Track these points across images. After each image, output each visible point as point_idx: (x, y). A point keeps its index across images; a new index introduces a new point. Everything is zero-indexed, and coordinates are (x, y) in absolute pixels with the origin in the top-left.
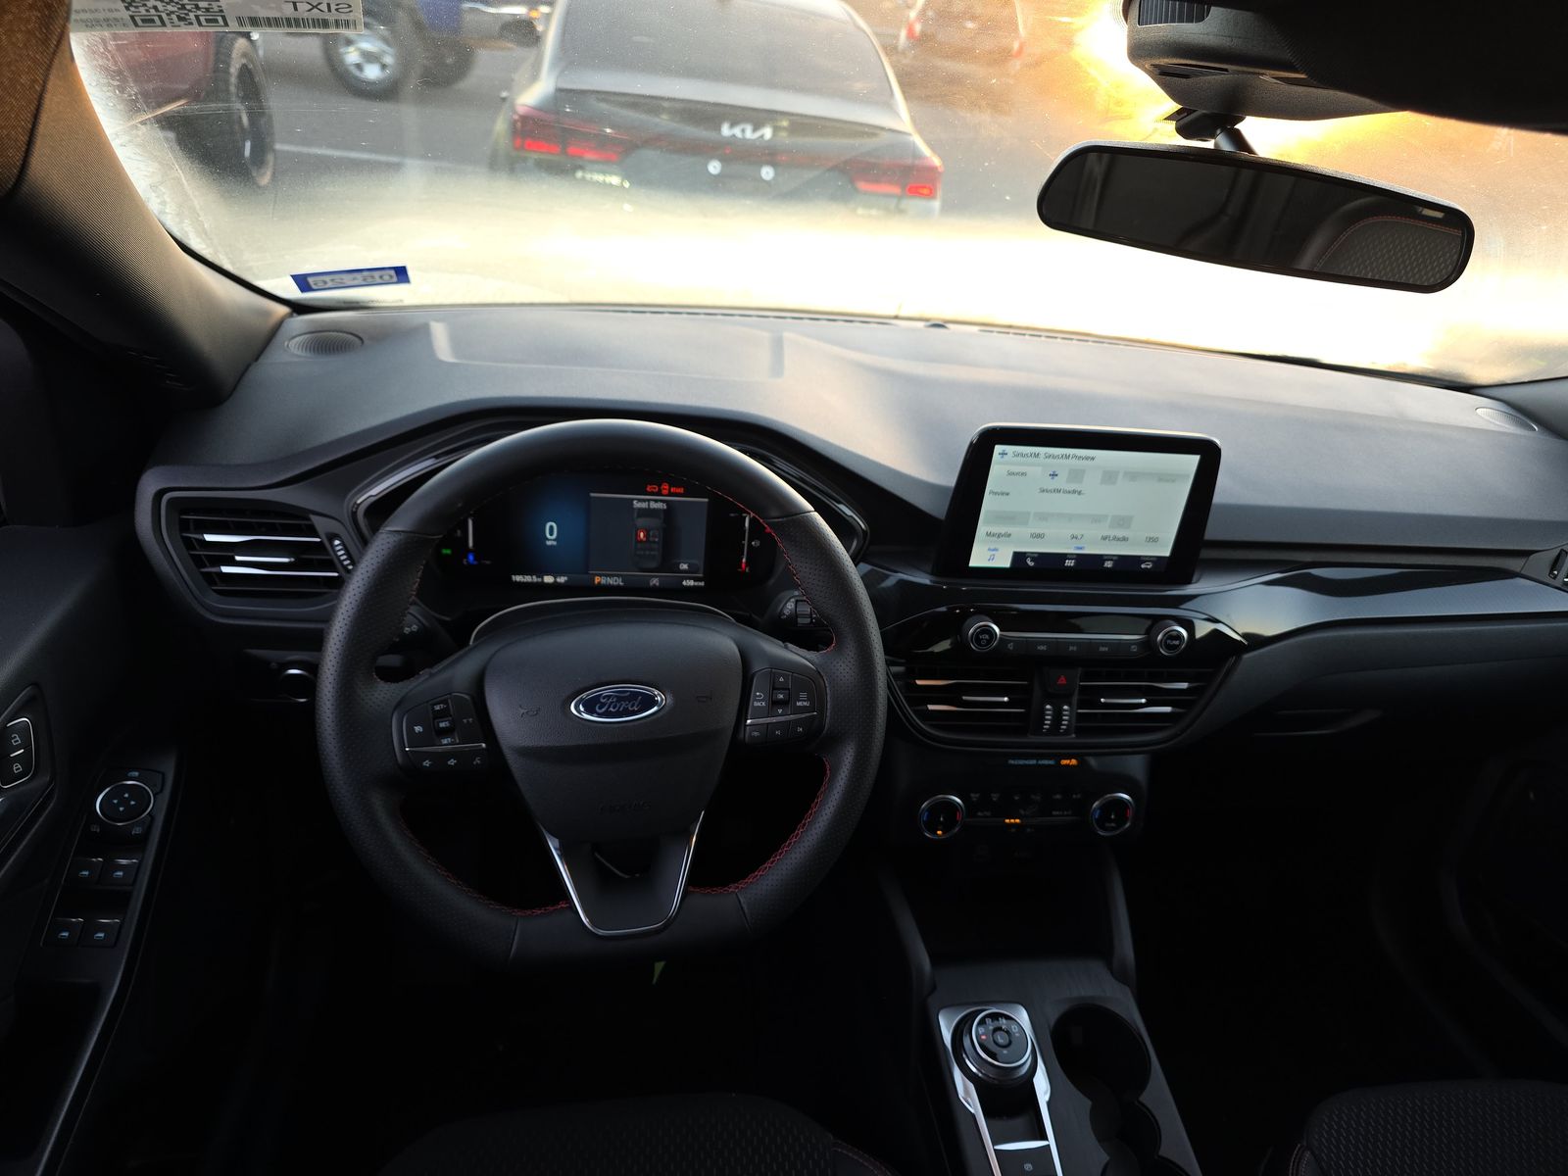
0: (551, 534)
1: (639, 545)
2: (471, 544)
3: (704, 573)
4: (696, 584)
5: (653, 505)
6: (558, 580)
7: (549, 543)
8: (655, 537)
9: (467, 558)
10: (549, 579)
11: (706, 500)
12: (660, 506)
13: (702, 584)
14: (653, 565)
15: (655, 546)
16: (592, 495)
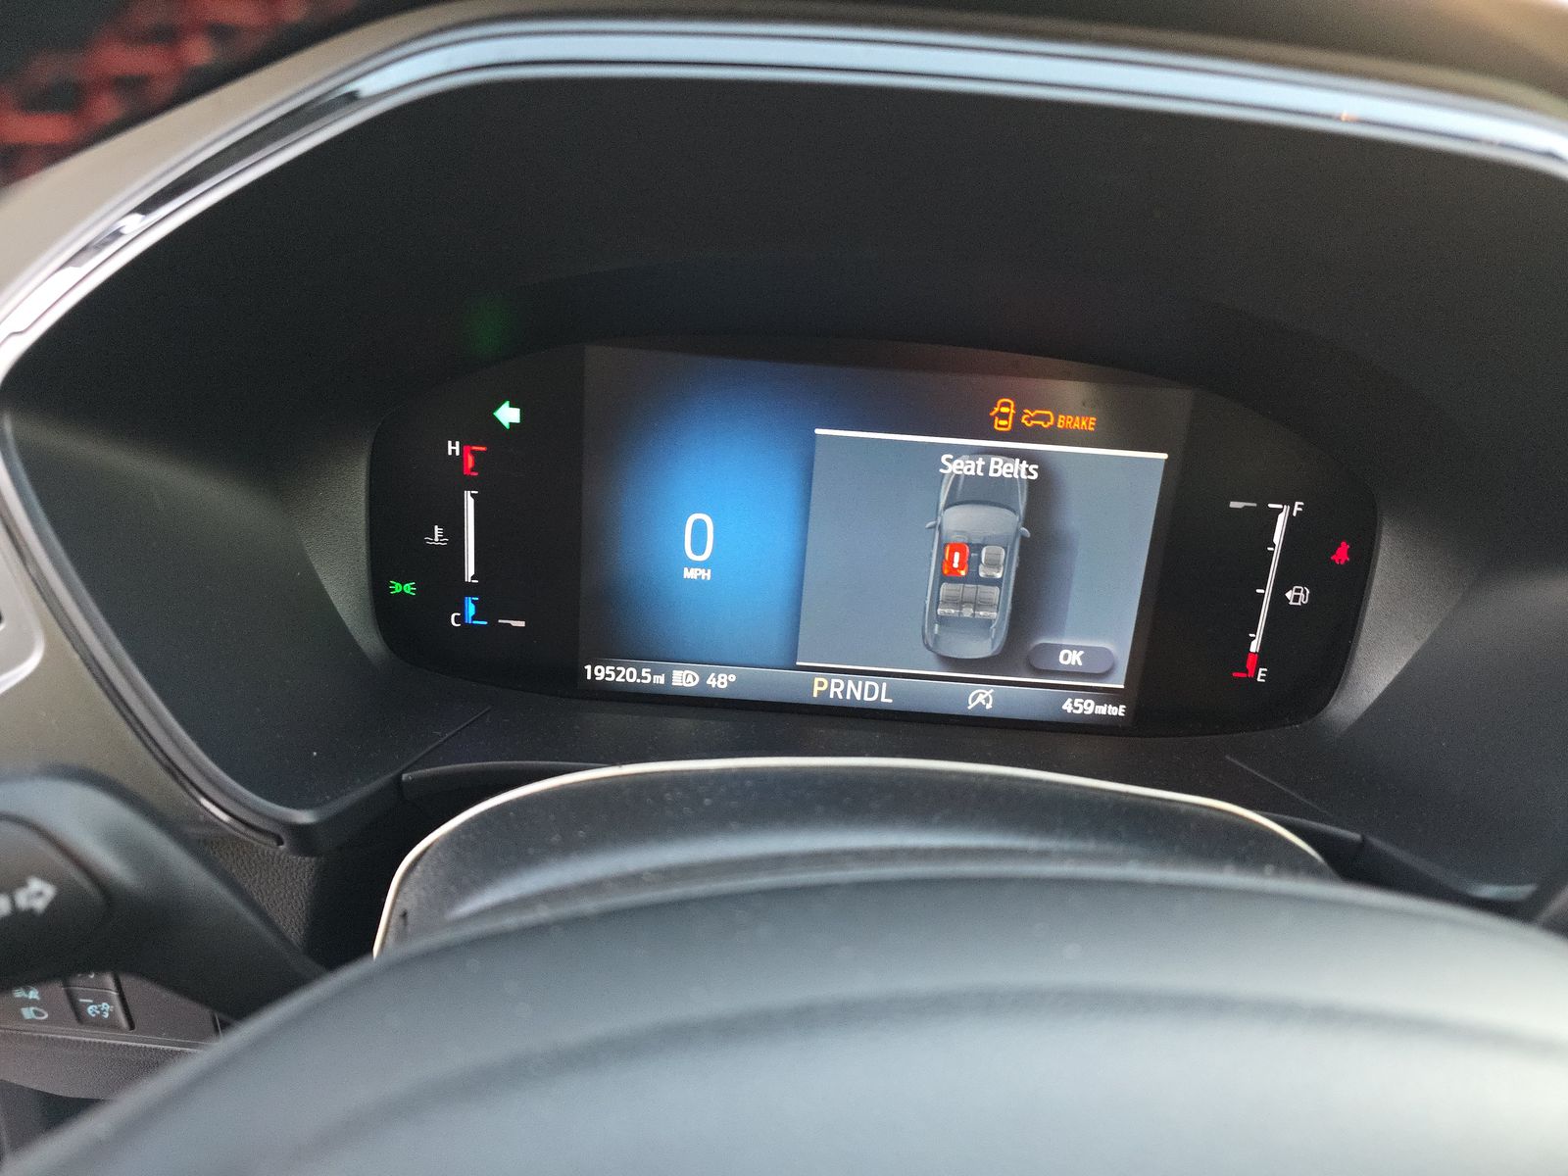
0: (698, 548)
1: (945, 589)
2: (470, 569)
3: (1126, 683)
4: (1102, 710)
5: (1002, 468)
6: (711, 681)
7: (690, 574)
8: (992, 564)
9: (462, 608)
10: (684, 679)
11: (1164, 456)
12: (1018, 470)
13: (1119, 711)
14: (982, 648)
15: (994, 592)
16: (818, 431)
